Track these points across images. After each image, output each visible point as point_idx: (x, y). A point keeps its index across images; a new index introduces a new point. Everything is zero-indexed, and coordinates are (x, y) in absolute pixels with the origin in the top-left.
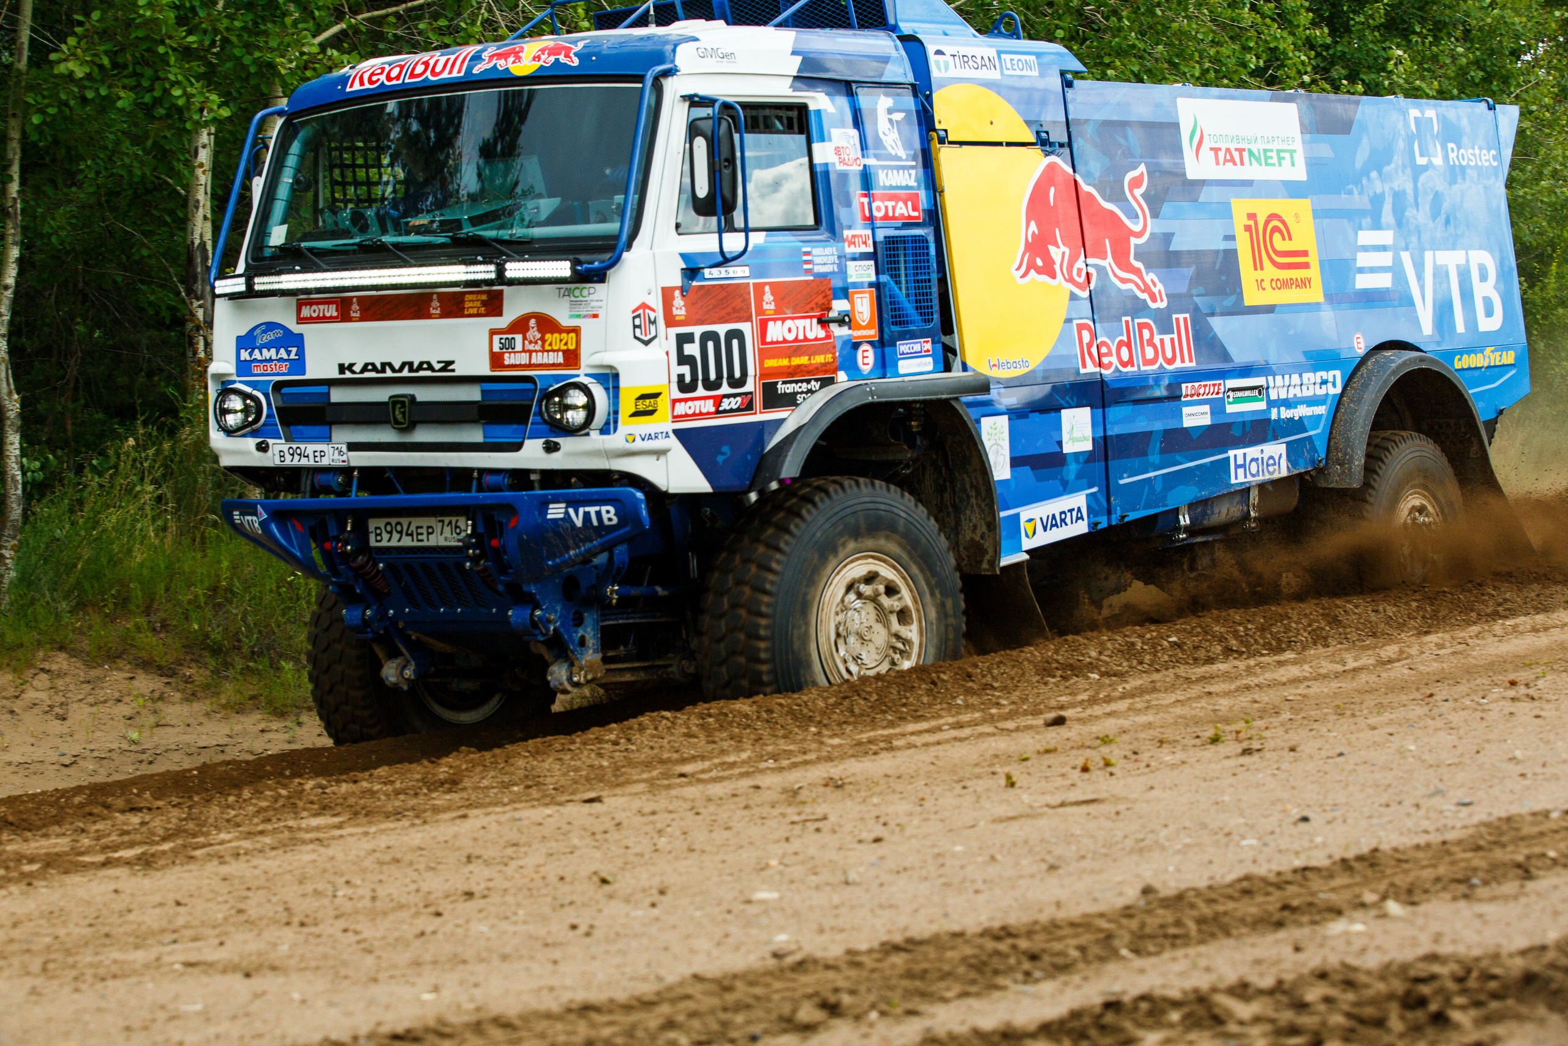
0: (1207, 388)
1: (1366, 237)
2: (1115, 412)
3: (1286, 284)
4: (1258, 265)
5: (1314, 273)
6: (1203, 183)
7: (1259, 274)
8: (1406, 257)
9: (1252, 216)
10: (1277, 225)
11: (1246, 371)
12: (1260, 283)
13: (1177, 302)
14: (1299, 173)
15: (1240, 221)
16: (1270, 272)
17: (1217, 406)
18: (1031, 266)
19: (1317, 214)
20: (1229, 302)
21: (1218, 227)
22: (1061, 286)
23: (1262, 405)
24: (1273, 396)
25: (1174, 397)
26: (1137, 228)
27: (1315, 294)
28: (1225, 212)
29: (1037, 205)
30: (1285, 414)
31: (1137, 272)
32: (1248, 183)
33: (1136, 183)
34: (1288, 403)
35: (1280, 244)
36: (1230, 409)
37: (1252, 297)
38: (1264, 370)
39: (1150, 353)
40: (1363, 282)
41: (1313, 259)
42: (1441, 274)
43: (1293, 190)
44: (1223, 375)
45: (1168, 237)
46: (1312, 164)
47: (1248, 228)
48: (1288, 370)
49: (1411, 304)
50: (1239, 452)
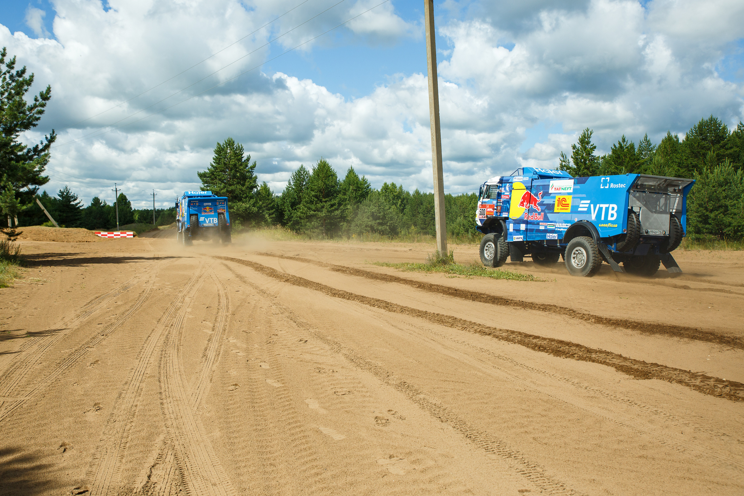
0: (545, 224)
1: (583, 202)
2: (529, 225)
3: (563, 209)
4: (558, 206)
5: (570, 208)
6: (551, 193)
7: (558, 207)
8: (592, 206)
9: (559, 198)
10: (564, 199)
11: (551, 222)
12: (558, 209)
13: (542, 211)
14: (571, 191)
15: (557, 198)
16: (560, 207)
17: (546, 227)
18: (521, 205)
19: (573, 198)
20: (551, 211)
21: (553, 200)
22: (524, 208)
23: (554, 228)
24: (556, 226)
25: (538, 224)
26: (538, 200)
27: (569, 211)
28: (555, 197)
29: (524, 198)
30: (558, 229)
31: (537, 206)
32: (560, 193)
33: (540, 194)
34: (559, 228)
35: (563, 202)
36: (548, 227)
37: (556, 210)
38: (555, 222)
39: (536, 218)
40: (580, 209)
41: (570, 206)
42: (601, 209)
43: (569, 194)
44: (547, 222)
45: (543, 201)
46: (574, 189)
47: (558, 200)
48: (560, 223)
49: (591, 213)
50: (549, 234)
